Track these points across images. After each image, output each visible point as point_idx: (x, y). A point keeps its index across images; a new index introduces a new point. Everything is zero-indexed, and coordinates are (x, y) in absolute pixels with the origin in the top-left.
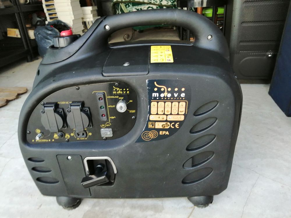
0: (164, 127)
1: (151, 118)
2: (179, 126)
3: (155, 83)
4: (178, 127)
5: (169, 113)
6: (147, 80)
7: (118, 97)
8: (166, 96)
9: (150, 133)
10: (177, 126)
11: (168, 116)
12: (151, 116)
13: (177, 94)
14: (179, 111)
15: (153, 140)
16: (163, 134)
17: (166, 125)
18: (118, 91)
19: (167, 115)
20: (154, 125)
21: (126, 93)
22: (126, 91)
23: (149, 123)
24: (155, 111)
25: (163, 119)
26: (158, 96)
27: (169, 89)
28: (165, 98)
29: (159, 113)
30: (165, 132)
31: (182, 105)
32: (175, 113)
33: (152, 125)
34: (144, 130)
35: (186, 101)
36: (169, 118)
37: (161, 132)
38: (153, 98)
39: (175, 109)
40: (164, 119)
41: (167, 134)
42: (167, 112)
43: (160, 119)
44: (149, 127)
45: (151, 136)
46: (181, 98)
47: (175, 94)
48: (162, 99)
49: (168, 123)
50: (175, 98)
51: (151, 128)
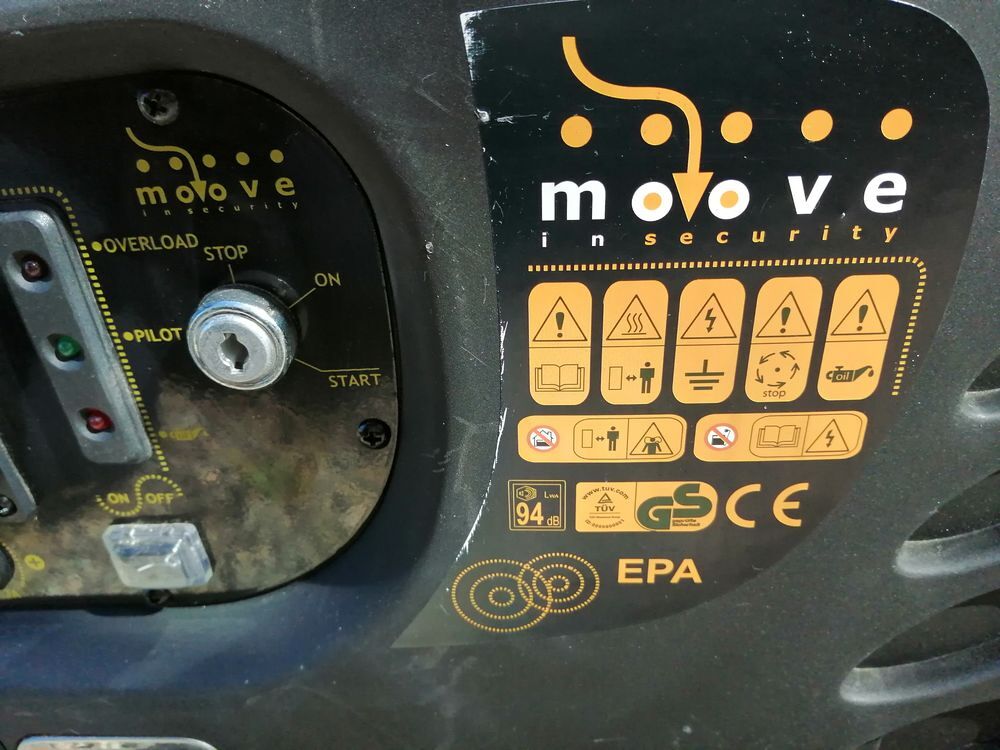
1: (535, 438)
2: (808, 507)
3: (569, 45)
4: (797, 523)
5: (721, 392)
6: (465, 18)
7: (188, 241)
9: (528, 577)
10: (780, 506)
11: (704, 423)
12: (525, 425)
13: (823, 182)
14: (827, 365)
15: (554, 625)
16: (651, 580)
17: (676, 506)
18: (185, 176)
19: (693, 414)
20: (563, 508)
21: (267, 192)
22: (264, 172)
23: (512, 492)
24: (569, 376)
25: (652, 447)
26: (599, 212)
27: (737, 127)
28: (686, 238)
29: (610, 396)
30: (670, 564)
31: (866, 301)
32: (782, 388)
33: (546, 514)
34: (466, 544)
35: (916, 260)
36: (717, 441)
37: (628, 566)
38: (547, 236)
39: (784, 348)
40: (665, 449)
41: (682, 581)
42: (691, 382)
43: (619, 456)
44: (519, 521)
45: (534, 594)
46: (857, 229)
47: (796, 183)
48: (650, 239)
49: (696, 489)
50: (798, 232)
51: (533, 529)
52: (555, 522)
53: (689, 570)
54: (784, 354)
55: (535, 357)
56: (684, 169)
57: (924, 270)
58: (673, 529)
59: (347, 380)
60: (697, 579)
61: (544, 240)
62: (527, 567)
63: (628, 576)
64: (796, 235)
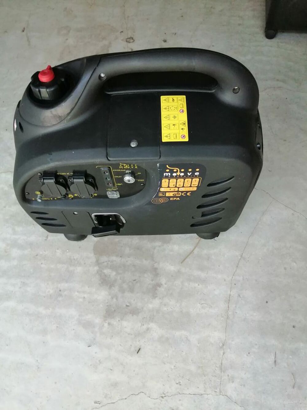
0: (176, 195)
1: (162, 189)
3: (167, 166)
4: (190, 195)
5: (181, 186)
6: (158, 164)
7: (125, 170)
8: (178, 175)
9: (160, 199)
10: (188, 194)
13: (191, 173)
15: (163, 203)
16: (174, 200)
18: (125, 166)
19: (179, 188)
22: (134, 166)
23: (159, 193)
24: (166, 185)
25: (174, 190)
26: (169, 175)
27: (183, 170)
28: (178, 177)
29: (170, 186)
30: (176, 198)
33: (163, 194)
34: (154, 197)
36: (181, 189)
37: (172, 199)
40: (176, 190)
42: (178, 185)
43: (171, 191)
45: (161, 201)
46: (194, 176)
49: (179, 193)
51: (161, 196)
52: (164, 195)
53: (178, 199)
54: (188, 183)
55: (162, 184)
61: (164, 177)
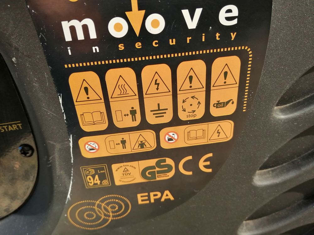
1: (88, 147)
4: (210, 170)
5: (168, 117)
8: (137, 31)
9: (99, 206)
11: (163, 132)
12: (82, 142)
14: (213, 101)
15: (115, 224)
16: (152, 201)
17: (157, 169)
19: (157, 128)
20: (108, 175)
23: (83, 173)
24: (97, 117)
25: (142, 145)
26: (93, 35)
28: (138, 45)
29: (118, 124)
30: (158, 193)
31: (226, 69)
32: (195, 113)
34: (69, 196)
35: (246, 48)
36: (170, 140)
37: (142, 197)
38: (70, 49)
39: (193, 95)
40: (148, 145)
41: (166, 200)
42: (154, 114)
43: (128, 150)
44: (90, 184)
45: (104, 213)
46: (218, 35)
47: (186, 13)
48: (121, 47)
49: (165, 161)
50: (190, 38)
51: (96, 187)
52: (106, 183)
53: (168, 195)
54: (192, 97)
55: (79, 110)
56: (130, 10)
57: (251, 52)
58: (158, 179)
59: (8, 128)
60: (172, 198)
61: (69, 51)
62: (98, 202)
63: (142, 201)
64: (190, 39)
